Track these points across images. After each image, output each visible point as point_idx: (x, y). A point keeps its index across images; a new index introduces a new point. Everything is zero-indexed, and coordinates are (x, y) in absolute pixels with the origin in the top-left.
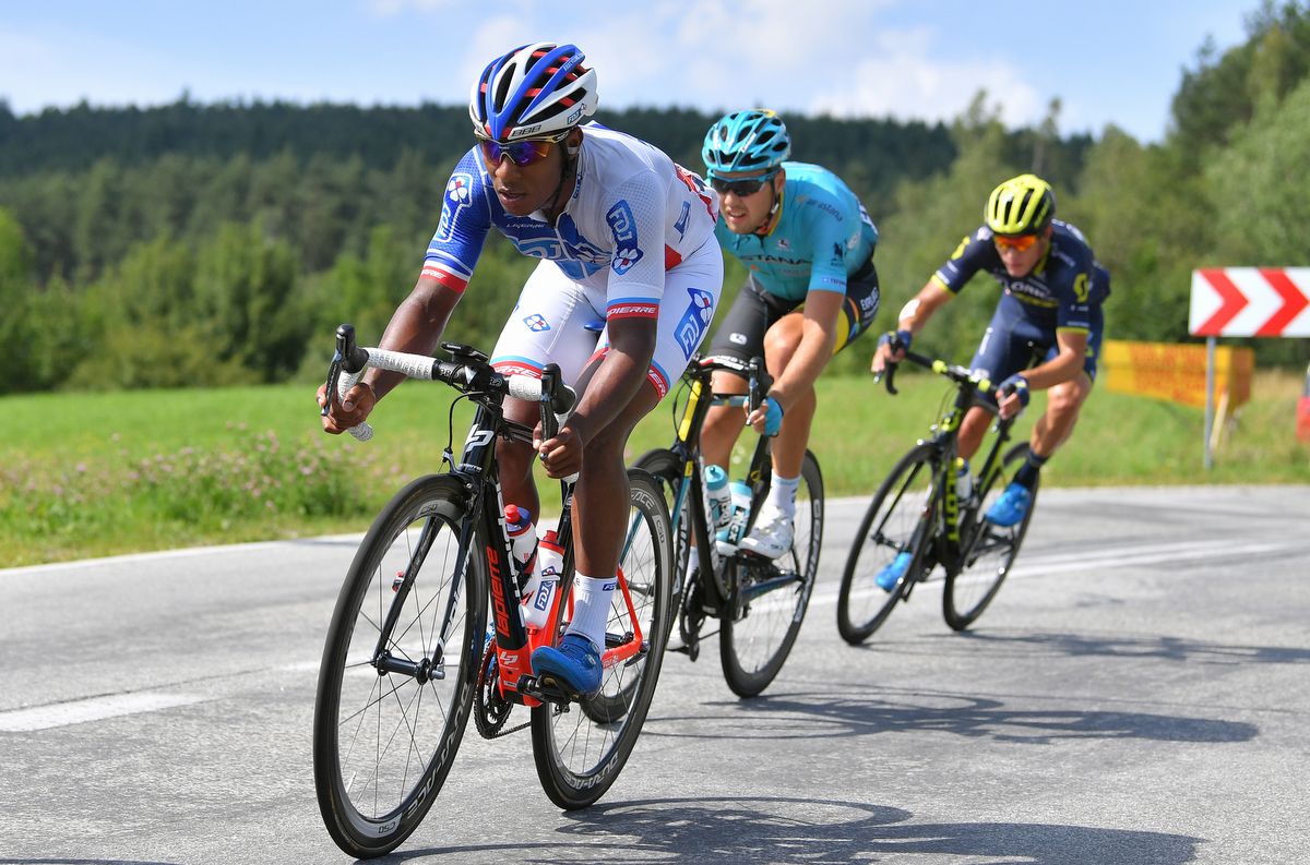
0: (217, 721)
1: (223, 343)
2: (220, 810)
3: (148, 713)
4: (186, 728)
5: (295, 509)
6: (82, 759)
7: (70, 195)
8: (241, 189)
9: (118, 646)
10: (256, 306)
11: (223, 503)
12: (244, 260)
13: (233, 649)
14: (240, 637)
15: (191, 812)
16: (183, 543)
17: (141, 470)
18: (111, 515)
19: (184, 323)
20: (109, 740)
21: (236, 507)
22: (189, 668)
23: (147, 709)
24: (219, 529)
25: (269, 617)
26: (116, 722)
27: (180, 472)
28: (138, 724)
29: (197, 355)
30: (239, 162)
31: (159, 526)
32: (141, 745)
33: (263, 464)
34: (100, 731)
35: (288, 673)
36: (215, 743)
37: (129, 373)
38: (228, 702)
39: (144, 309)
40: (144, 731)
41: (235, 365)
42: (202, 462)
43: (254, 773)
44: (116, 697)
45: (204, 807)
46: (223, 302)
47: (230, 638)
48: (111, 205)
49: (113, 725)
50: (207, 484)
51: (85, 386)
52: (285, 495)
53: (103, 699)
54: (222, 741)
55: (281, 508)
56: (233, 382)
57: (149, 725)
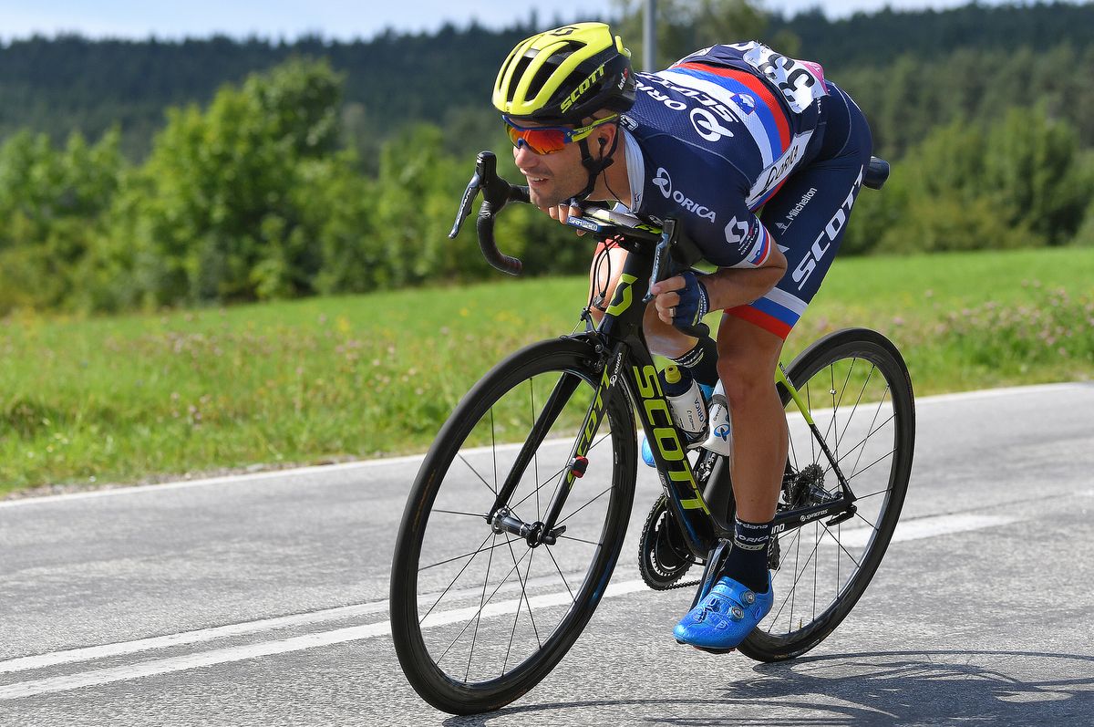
0: (1029, 539)
1: (1011, 212)
2: (1037, 617)
3: (969, 532)
4: (1003, 545)
5: (1084, 355)
6: (915, 571)
7: (878, 87)
8: (1025, 77)
9: (939, 474)
10: (1040, 178)
11: (1021, 350)
12: (1029, 140)
13: (1038, 476)
14: (1043, 466)
15: (1013, 618)
16: (987, 385)
17: (949, 321)
18: (925, 361)
19: (977, 195)
20: (936, 555)
21: (1032, 354)
22: (1000, 494)
23: (968, 529)
24: (1018, 373)
25: (1068, 449)
26: (942, 539)
27: (983, 322)
28: (961, 541)
29: (989, 223)
30: (1023, 55)
31: (966, 369)
32: (965, 559)
33: (1055, 315)
34: (928, 547)
35: (1088, 497)
36: (1029, 558)
37: (930, 239)
38: (1038, 523)
39: (943, 183)
40: (967, 547)
41: (1021, 231)
42: (1003, 314)
43: (1065, 585)
44: (941, 517)
45: (1023, 614)
46: (1011, 176)
47: (1035, 467)
48: (911, 95)
49: (939, 542)
50: (1007, 334)
51: (892, 250)
52: (1075, 343)
53: (930, 520)
54: (1034, 555)
55: (1072, 354)
56: (1019, 246)
57: (971, 542)
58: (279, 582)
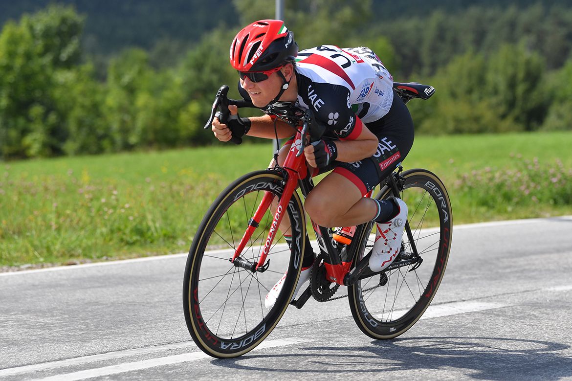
0: (513, 318)
1: (502, 109)
2: (518, 367)
3: (475, 312)
4: (497, 321)
5: (548, 201)
7: (419, 30)
8: (512, 25)
9: (456, 275)
10: (521, 89)
11: (508, 198)
12: (514, 64)
13: (519, 278)
14: (522, 271)
15: (503, 368)
16: (487, 219)
17: (464, 179)
19: (481, 99)
20: (455, 327)
21: (515, 200)
22: (495, 288)
23: (475, 310)
24: (506, 212)
25: (538, 261)
26: (458, 317)
27: (484, 179)
28: (470, 318)
29: (488, 116)
30: (511, 11)
31: (474, 209)
32: (473, 330)
33: (530, 176)
34: (450, 322)
35: (551, 292)
36: (513, 330)
37: (451, 126)
38: (519, 308)
39: (460, 91)
40: (474, 322)
41: (508, 122)
42: (497, 175)
44: (458, 303)
45: (509, 366)
46: (502, 87)
47: (517, 272)
48: (441, 34)
49: (457, 318)
50: (499, 187)
51: (427, 132)
52: (542, 193)
53: (450, 304)
54: (517, 329)
55: (540, 200)
56: (507, 131)
57: (476, 319)
58: (41, 340)
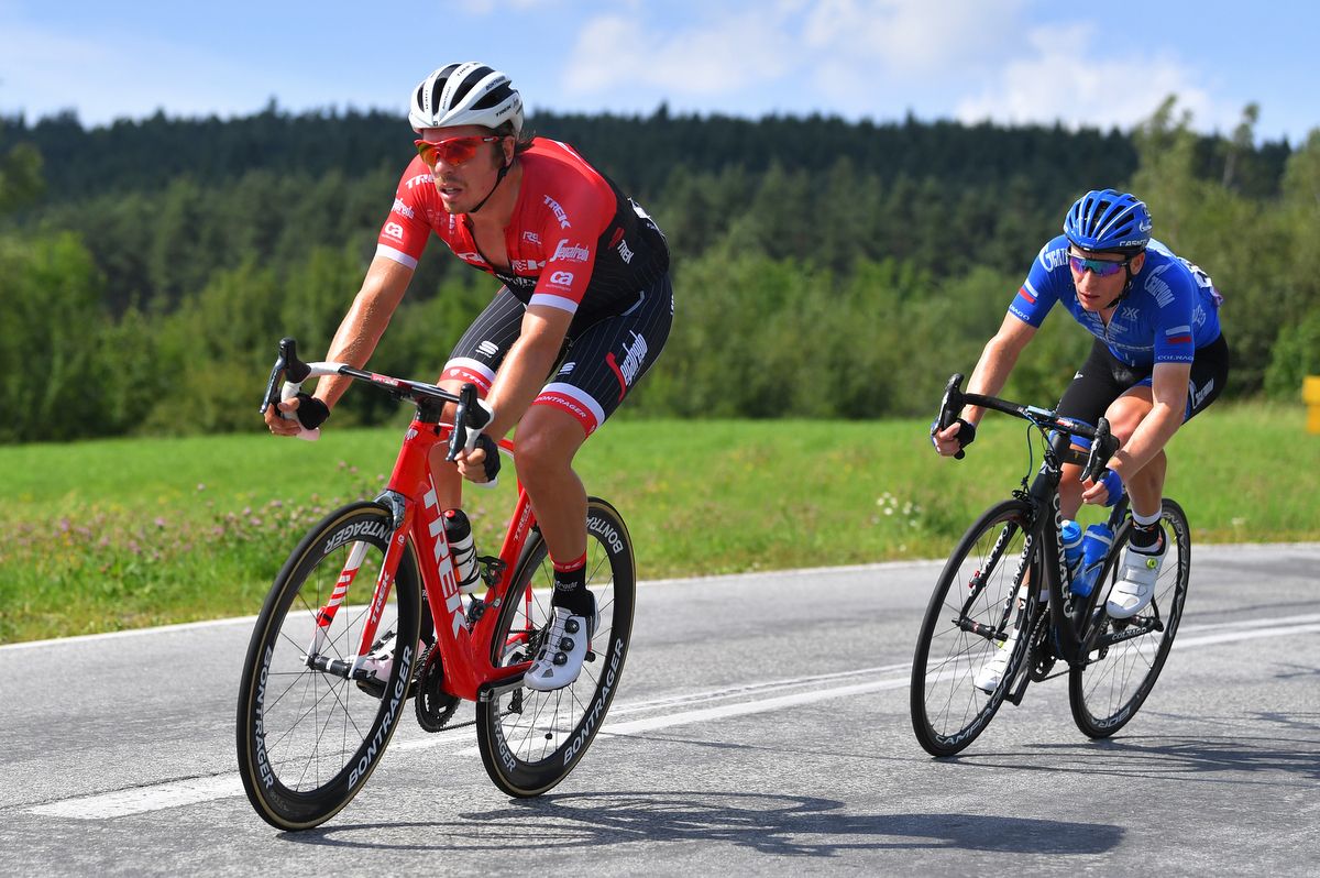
6: (164, 850)
7: (145, 217)
8: (334, 209)
9: (202, 722)
17: (227, 524)
18: (193, 575)
20: (193, 829)
26: (200, 808)
27: (269, 527)
28: (226, 811)
30: (332, 180)
32: (229, 834)
34: (183, 818)
37: (210, 414)
39: (227, 343)
40: (231, 819)
42: (293, 514)
43: (354, 866)
44: (201, 780)
48: (190, 228)
49: (197, 811)
51: (161, 429)
53: (186, 783)
57: (238, 812)
